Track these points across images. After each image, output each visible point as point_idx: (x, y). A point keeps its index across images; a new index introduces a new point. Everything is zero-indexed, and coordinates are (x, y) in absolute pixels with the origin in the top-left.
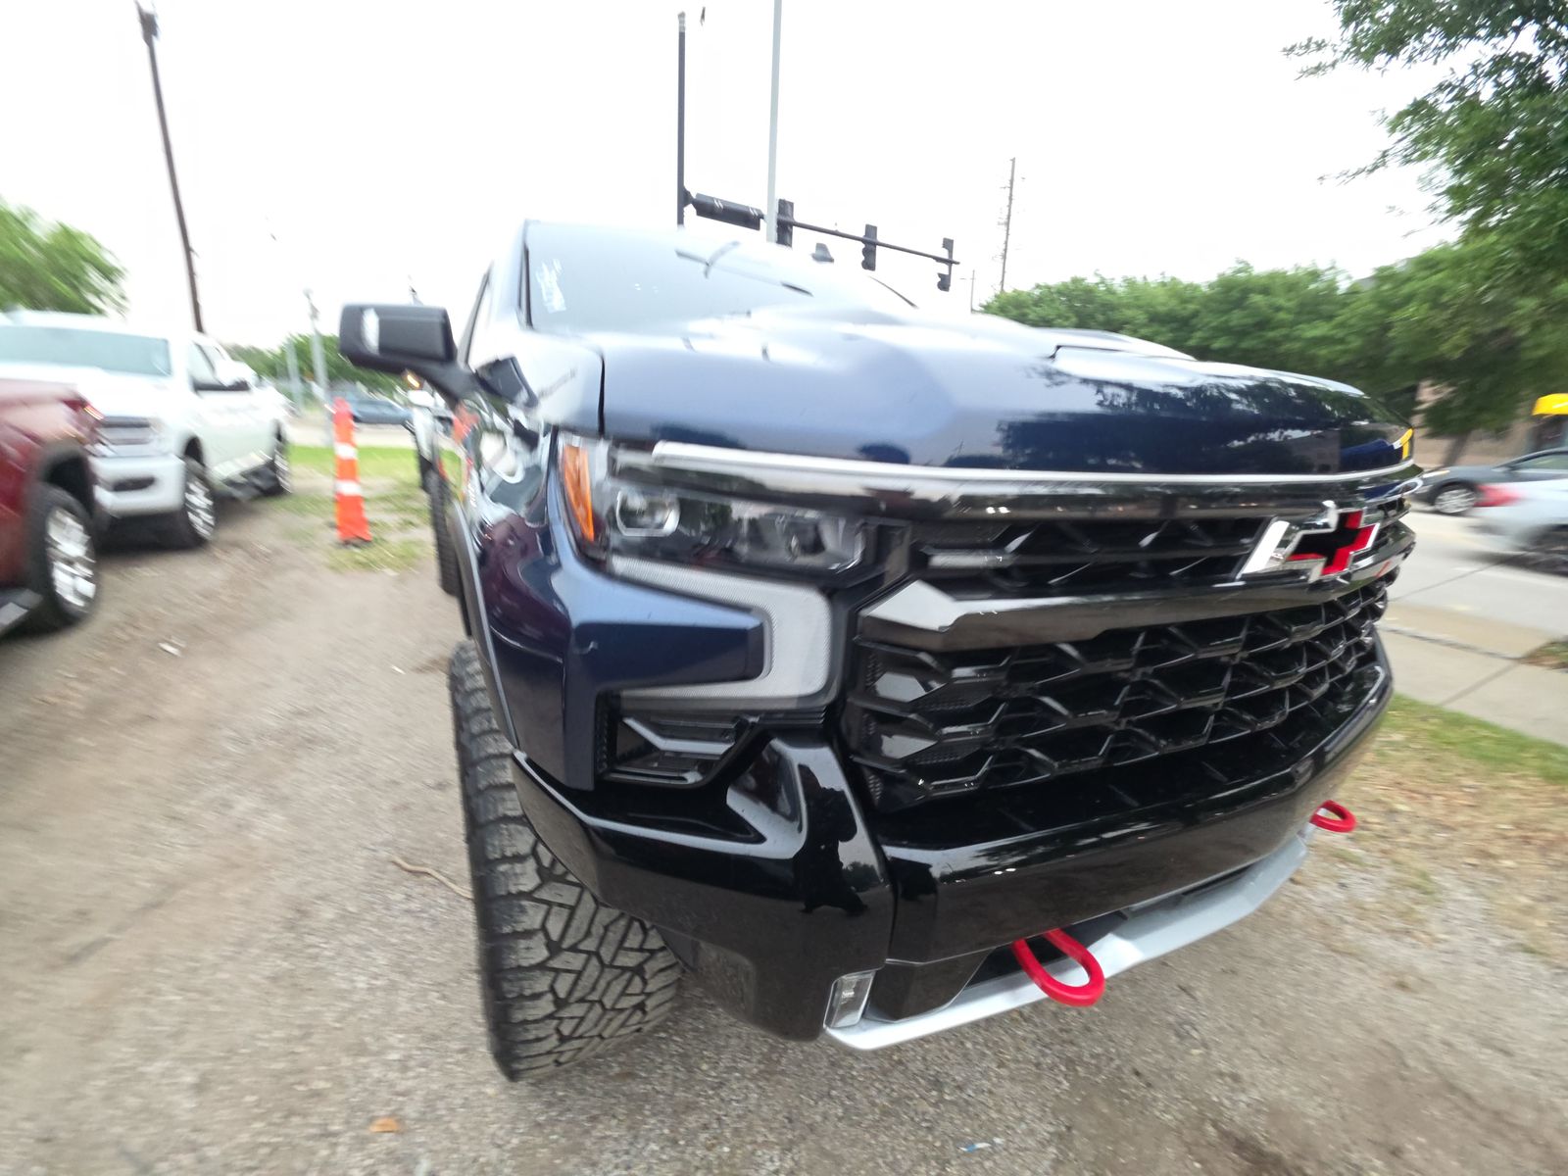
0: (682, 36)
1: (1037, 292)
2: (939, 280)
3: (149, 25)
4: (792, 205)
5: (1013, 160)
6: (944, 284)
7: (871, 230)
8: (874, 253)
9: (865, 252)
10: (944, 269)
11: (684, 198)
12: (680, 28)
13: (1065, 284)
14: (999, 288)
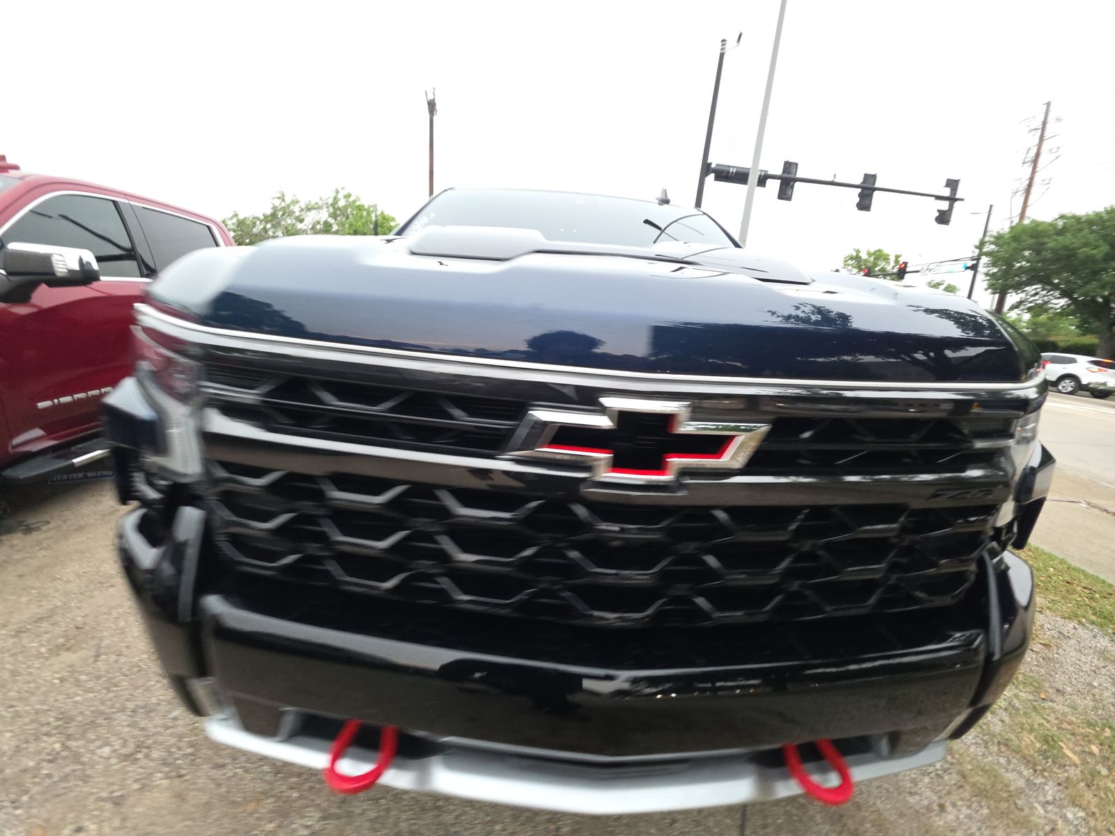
0: (722, 56)
1: (1060, 223)
2: (938, 214)
3: (432, 106)
4: (796, 165)
5: (1048, 104)
6: (943, 218)
7: (870, 179)
8: (871, 196)
9: (860, 195)
10: (944, 205)
11: (706, 169)
12: (722, 49)
13: (1098, 215)
14: (1016, 220)
